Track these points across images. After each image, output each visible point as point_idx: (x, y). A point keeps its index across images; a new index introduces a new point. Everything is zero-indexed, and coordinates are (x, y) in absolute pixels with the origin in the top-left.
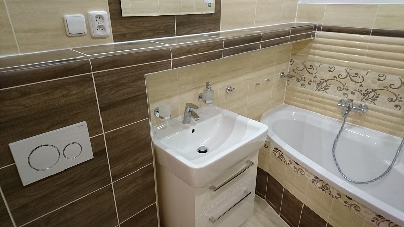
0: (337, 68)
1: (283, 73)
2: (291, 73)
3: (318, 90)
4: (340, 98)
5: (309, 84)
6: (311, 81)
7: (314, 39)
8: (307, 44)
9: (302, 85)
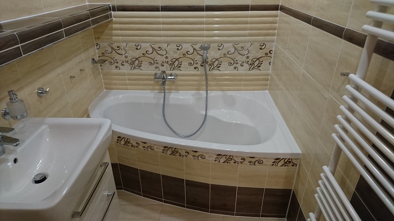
0: (143, 45)
1: (93, 59)
2: (101, 58)
3: (132, 69)
4: (154, 72)
5: (123, 65)
6: (123, 62)
7: (112, 20)
8: (107, 26)
9: (116, 67)
